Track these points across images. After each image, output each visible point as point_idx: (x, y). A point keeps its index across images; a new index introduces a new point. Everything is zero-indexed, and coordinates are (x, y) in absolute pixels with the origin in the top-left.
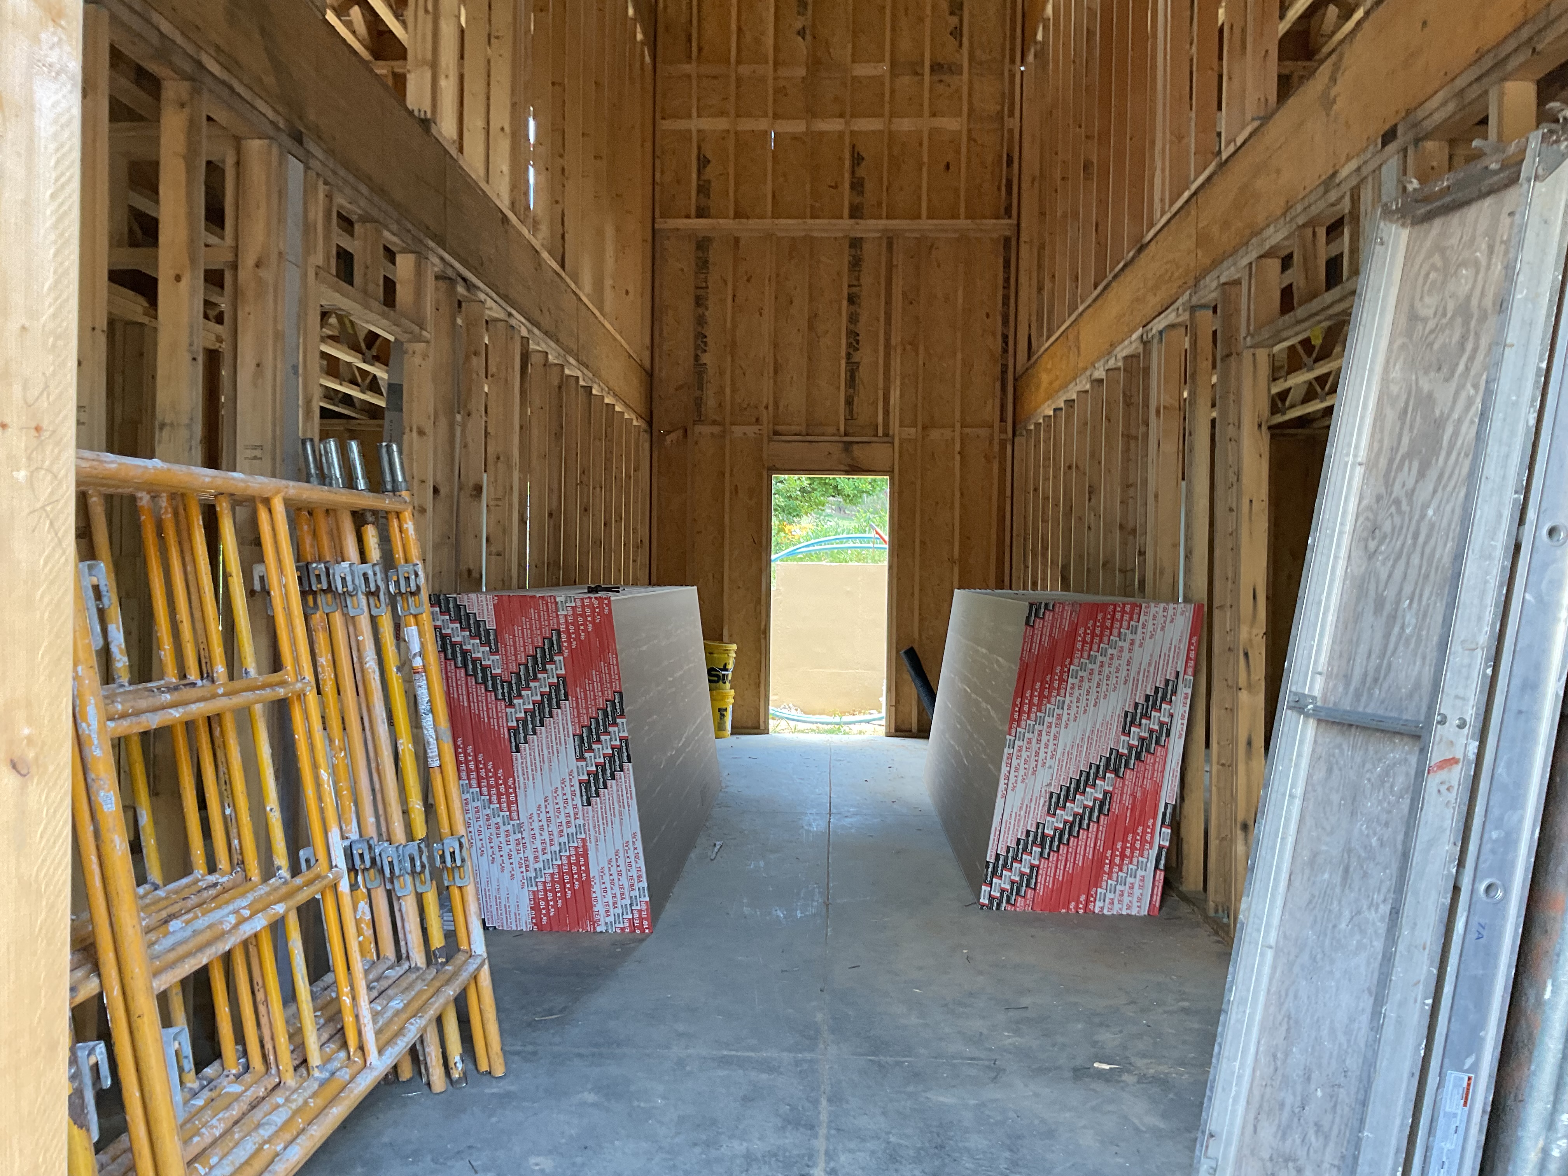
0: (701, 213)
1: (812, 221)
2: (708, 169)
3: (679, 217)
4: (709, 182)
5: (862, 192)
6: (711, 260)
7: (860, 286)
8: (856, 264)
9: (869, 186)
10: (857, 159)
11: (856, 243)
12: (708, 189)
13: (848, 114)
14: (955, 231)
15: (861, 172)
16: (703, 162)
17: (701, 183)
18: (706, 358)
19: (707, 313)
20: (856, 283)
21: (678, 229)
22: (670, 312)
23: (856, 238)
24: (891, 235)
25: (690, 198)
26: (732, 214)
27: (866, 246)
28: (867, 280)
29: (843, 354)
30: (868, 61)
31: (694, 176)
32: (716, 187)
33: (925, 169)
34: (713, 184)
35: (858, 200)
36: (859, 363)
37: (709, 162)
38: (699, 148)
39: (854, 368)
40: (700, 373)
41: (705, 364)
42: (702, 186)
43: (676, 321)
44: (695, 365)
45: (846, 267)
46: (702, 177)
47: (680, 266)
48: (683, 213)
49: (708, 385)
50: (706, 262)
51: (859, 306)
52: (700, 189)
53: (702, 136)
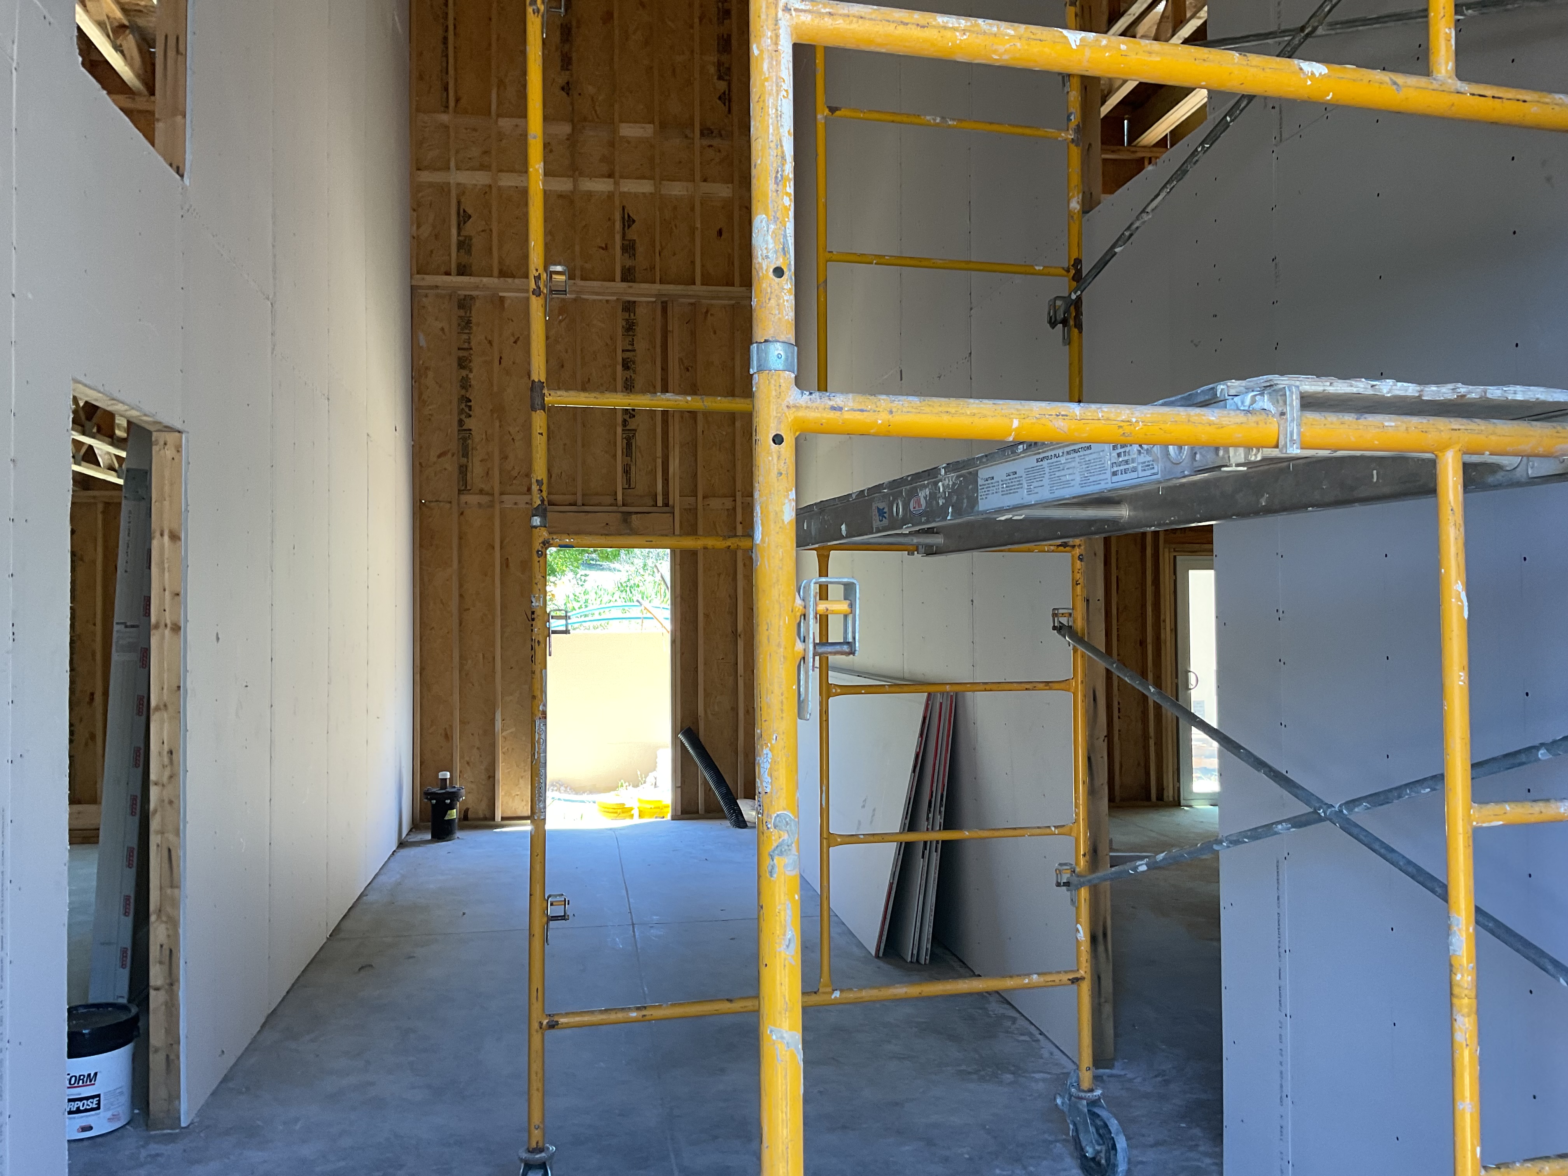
0: (463, 270)
1: (582, 283)
2: (468, 224)
3: (438, 274)
4: (470, 238)
5: (634, 255)
6: (474, 320)
7: (634, 350)
8: (630, 328)
9: (640, 249)
10: (628, 221)
11: (629, 307)
12: (470, 246)
13: (617, 175)
14: (731, 298)
15: (632, 234)
16: (464, 217)
17: (461, 238)
18: (470, 423)
19: (471, 376)
20: (630, 348)
21: (437, 287)
22: (431, 374)
23: (629, 302)
24: (665, 300)
25: (450, 255)
26: (496, 272)
27: (641, 312)
28: (641, 345)
29: (619, 420)
30: (636, 122)
31: (454, 231)
32: (478, 243)
33: (698, 234)
34: (474, 240)
35: (629, 263)
36: (636, 430)
37: (470, 217)
38: (459, 203)
39: (631, 435)
40: (464, 439)
41: (470, 430)
42: (464, 242)
43: (437, 383)
44: (459, 431)
45: (620, 331)
46: (463, 233)
47: (440, 326)
48: (443, 270)
49: (474, 452)
50: (469, 322)
51: (634, 372)
52: (461, 245)
53: (462, 190)
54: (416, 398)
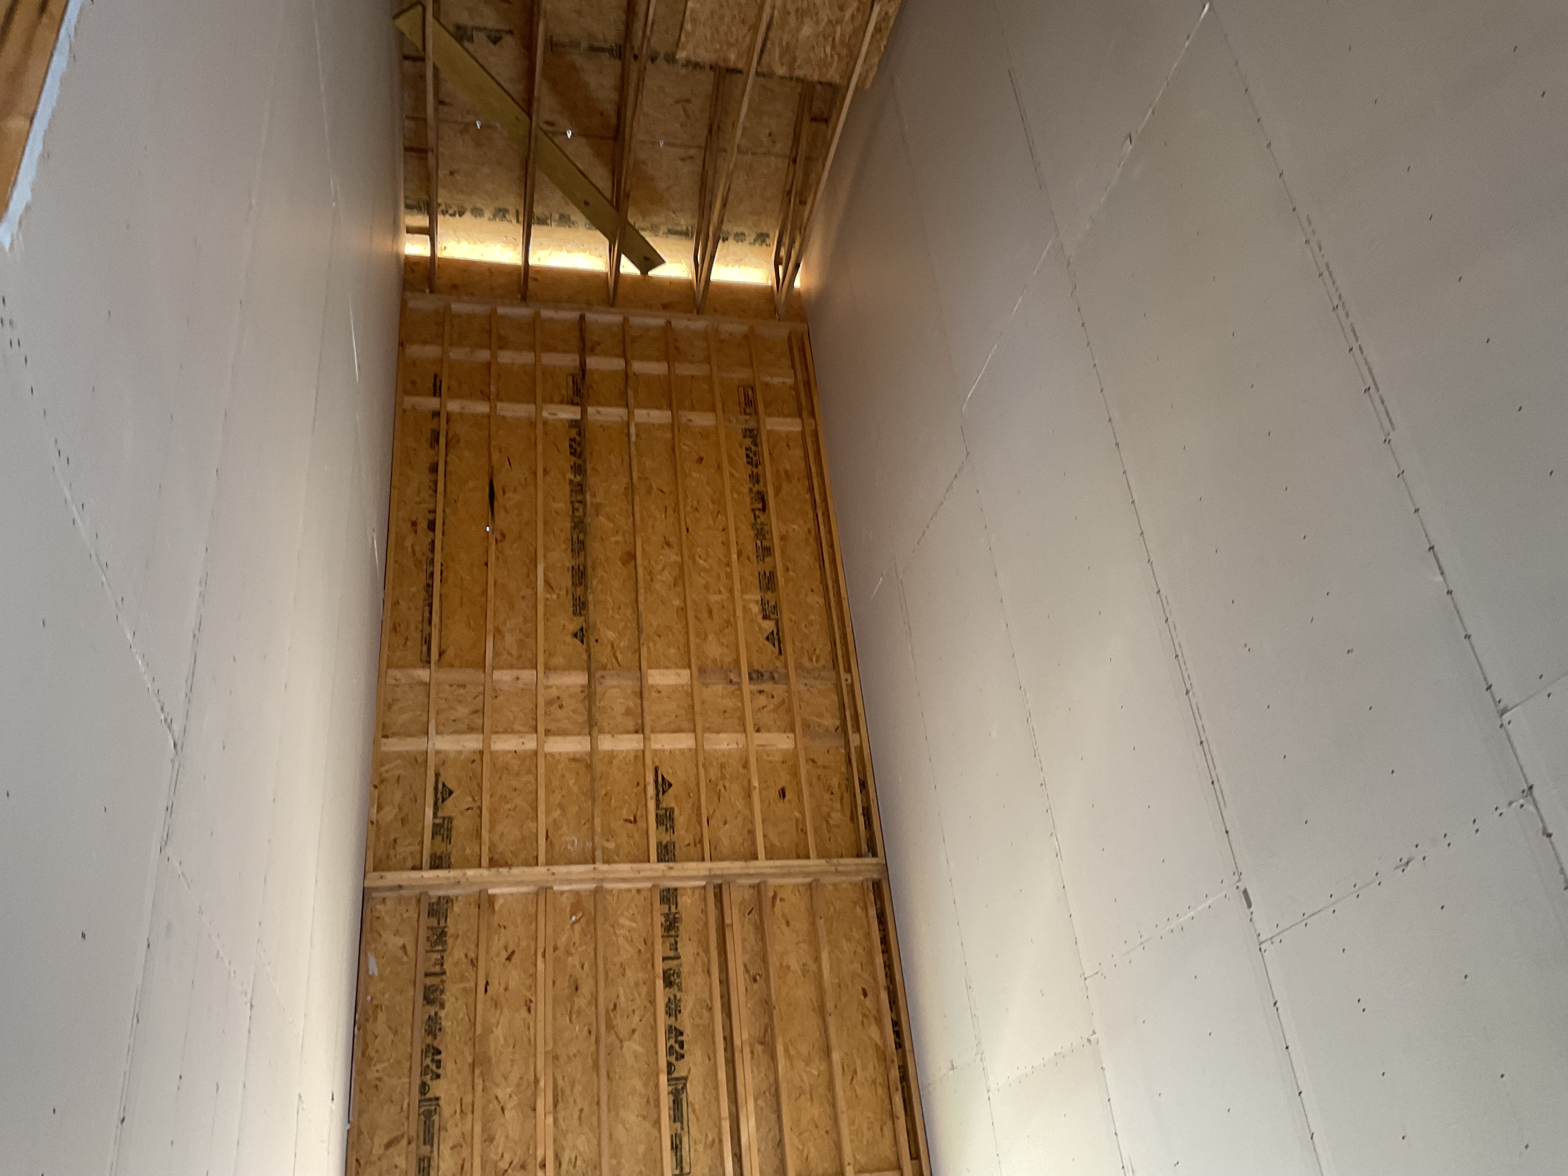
0: (438, 862)
1: (606, 867)
2: (449, 802)
3: (402, 869)
4: (451, 819)
5: (672, 827)
6: (450, 931)
7: (679, 958)
8: (671, 925)
9: (680, 819)
10: (663, 785)
11: (669, 896)
12: (450, 830)
13: (647, 730)
14: (807, 875)
15: (668, 801)
16: (443, 793)
17: (438, 821)
18: (438, 1088)
19: (442, 1014)
20: (672, 954)
21: (400, 887)
22: (382, 1016)
23: (669, 889)
24: (719, 881)
25: (422, 843)
26: (485, 861)
27: (686, 901)
28: (688, 950)
29: (663, 1064)
30: (667, 668)
31: (429, 812)
32: (461, 825)
33: (756, 795)
34: (455, 823)
35: (666, 839)
36: (686, 1078)
37: (451, 793)
38: (437, 775)
39: (680, 1087)
40: (428, 1115)
41: (437, 1099)
42: (441, 826)
43: (390, 1028)
44: (420, 1101)
45: (659, 931)
46: (440, 814)
47: (400, 942)
48: (409, 864)
49: (442, 1133)
50: (443, 934)
51: (680, 989)
52: (437, 829)
53: (443, 759)
54: (358, 1054)
